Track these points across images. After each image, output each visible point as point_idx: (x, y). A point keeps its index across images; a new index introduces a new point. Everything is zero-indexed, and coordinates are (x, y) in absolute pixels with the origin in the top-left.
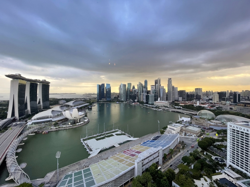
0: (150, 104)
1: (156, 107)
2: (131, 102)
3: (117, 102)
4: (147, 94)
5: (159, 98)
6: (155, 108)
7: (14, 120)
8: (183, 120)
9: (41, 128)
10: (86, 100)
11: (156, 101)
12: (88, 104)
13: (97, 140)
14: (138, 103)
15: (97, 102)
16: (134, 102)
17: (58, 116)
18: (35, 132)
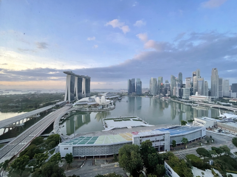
0: (183, 99)
1: (191, 102)
2: (162, 96)
3: (147, 96)
4: (180, 88)
5: (197, 93)
6: (188, 103)
7: (68, 102)
8: (225, 117)
9: (80, 109)
10: (119, 94)
11: (192, 96)
12: (119, 96)
13: (115, 121)
14: (170, 98)
15: (128, 95)
16: (165, 96)
17: (92, 101)
18: (76, 111)
